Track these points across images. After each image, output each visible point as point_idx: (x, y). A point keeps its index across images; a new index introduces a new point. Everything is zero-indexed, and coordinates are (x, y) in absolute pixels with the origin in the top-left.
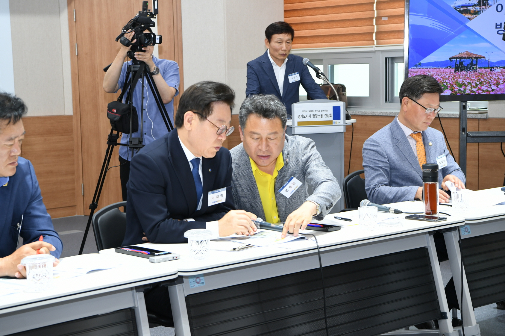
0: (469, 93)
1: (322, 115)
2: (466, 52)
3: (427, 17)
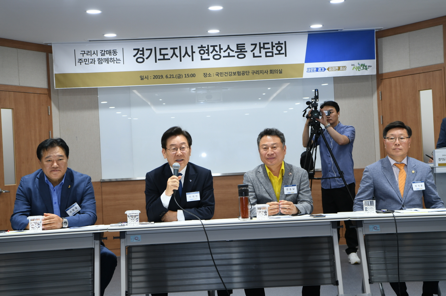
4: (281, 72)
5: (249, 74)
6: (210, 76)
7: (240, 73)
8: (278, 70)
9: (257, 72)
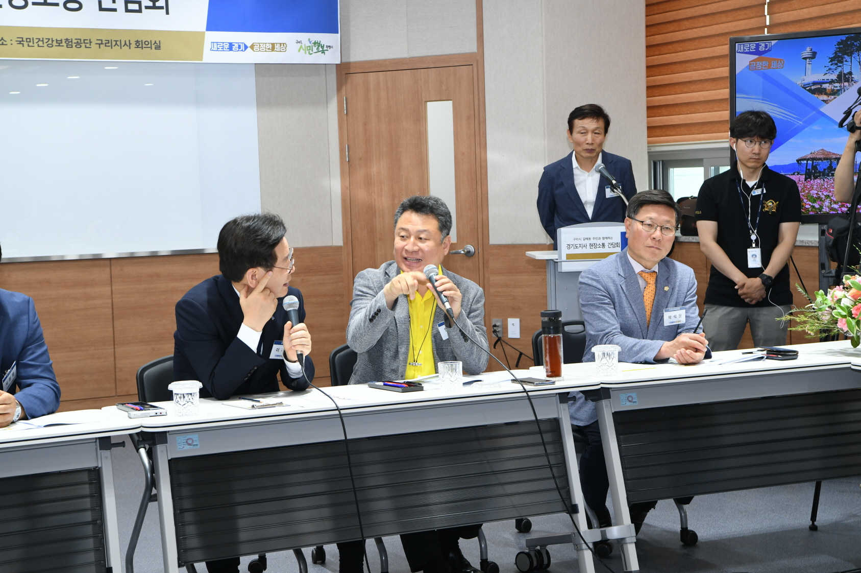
0: (828, 211)
1: (603, 245)
2: (820, 151)
3: (763, 100)
4: (158, 47)
5: (90, 45)
6: (3, 44)
7: (72, 42)
8: (153, 42)
9: (108, 43)
